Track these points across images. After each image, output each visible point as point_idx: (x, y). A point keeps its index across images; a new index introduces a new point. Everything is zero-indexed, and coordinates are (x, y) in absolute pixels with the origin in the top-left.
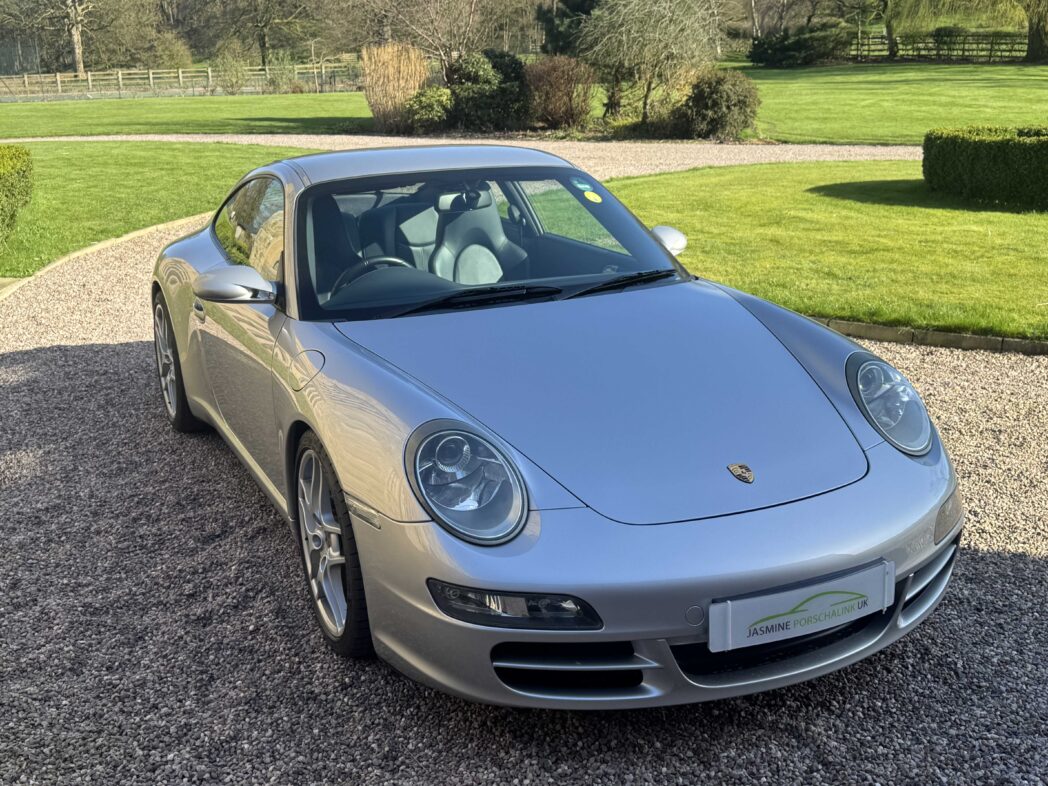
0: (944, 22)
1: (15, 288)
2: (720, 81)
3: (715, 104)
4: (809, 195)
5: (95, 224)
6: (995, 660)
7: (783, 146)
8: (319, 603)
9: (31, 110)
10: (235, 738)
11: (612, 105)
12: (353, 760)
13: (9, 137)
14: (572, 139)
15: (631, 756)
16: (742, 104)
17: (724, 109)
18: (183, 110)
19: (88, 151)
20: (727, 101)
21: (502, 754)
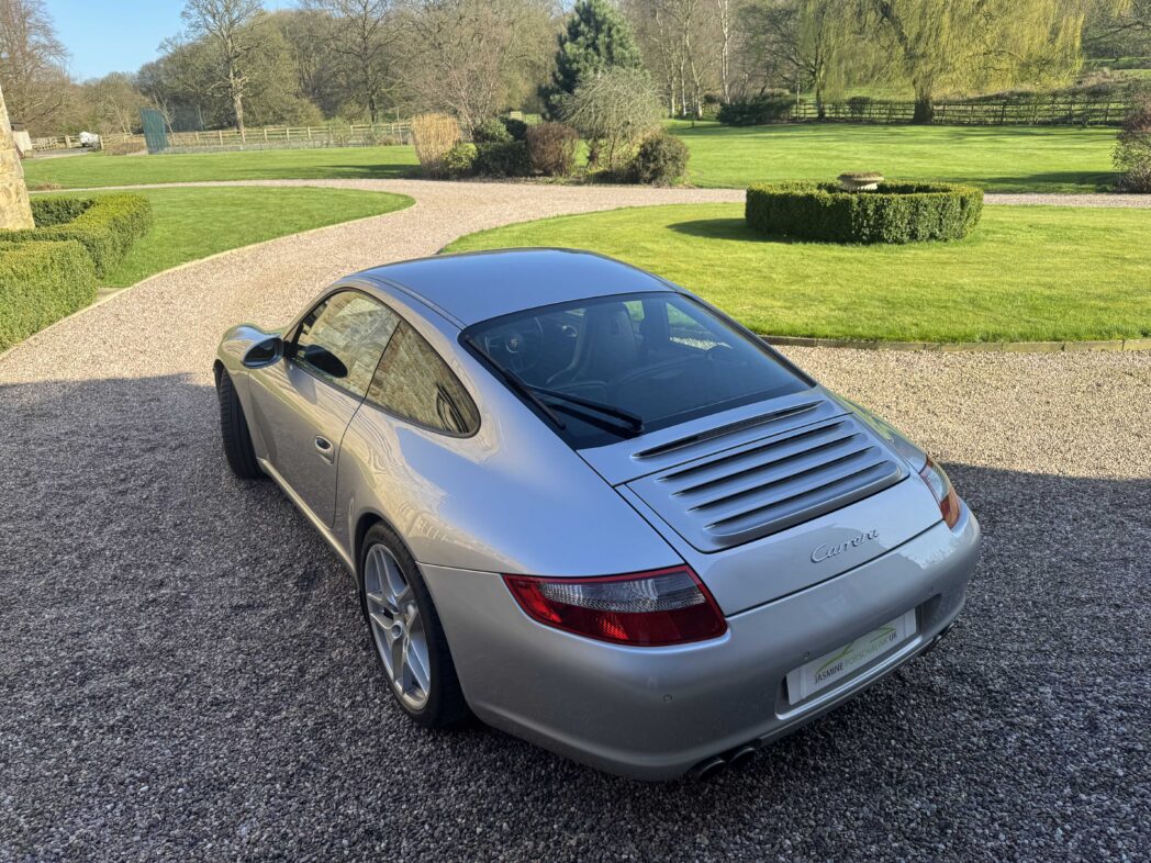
0: (856, 92)
1: (116, 295)
2: (659, 142)
3: (656, 159)
5: (187, 250)
7: (699, 190)
9: (188, 161)
11: (592, 158)
13: (165, 182)
14: (557, 184)
16: (675, 159)
17: (662, 162)
18: (295, 161)
19: (209, 194)
20: (664, 157)
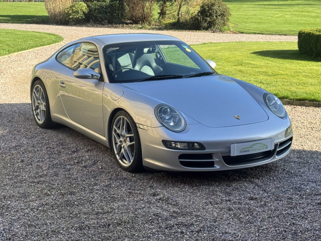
3: (211, 15)
4: (253, 55)
6: (302, 171)
7: (242, 35)
11: (162, 13)
14: (145, 29)
16: (223, 15)
17: (215, 17)
20: (216, 14)
21: (179, 186)
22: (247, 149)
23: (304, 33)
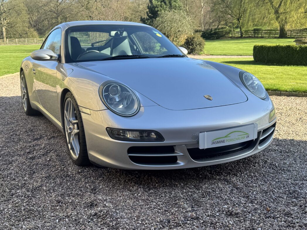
2: (193, 38)
3: (192, 44)
6: (288, 163)
7: (212, 56)
8: (71, 151)
10: (41, 186)
12: (81, 191)
15: (174, 187)
16: (200, 44)
17: (195, 46)
20: (196, 43)
21: (131, 188)
22: (222, 139)
23: (258, 46)
